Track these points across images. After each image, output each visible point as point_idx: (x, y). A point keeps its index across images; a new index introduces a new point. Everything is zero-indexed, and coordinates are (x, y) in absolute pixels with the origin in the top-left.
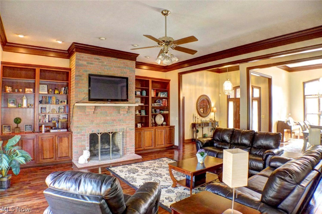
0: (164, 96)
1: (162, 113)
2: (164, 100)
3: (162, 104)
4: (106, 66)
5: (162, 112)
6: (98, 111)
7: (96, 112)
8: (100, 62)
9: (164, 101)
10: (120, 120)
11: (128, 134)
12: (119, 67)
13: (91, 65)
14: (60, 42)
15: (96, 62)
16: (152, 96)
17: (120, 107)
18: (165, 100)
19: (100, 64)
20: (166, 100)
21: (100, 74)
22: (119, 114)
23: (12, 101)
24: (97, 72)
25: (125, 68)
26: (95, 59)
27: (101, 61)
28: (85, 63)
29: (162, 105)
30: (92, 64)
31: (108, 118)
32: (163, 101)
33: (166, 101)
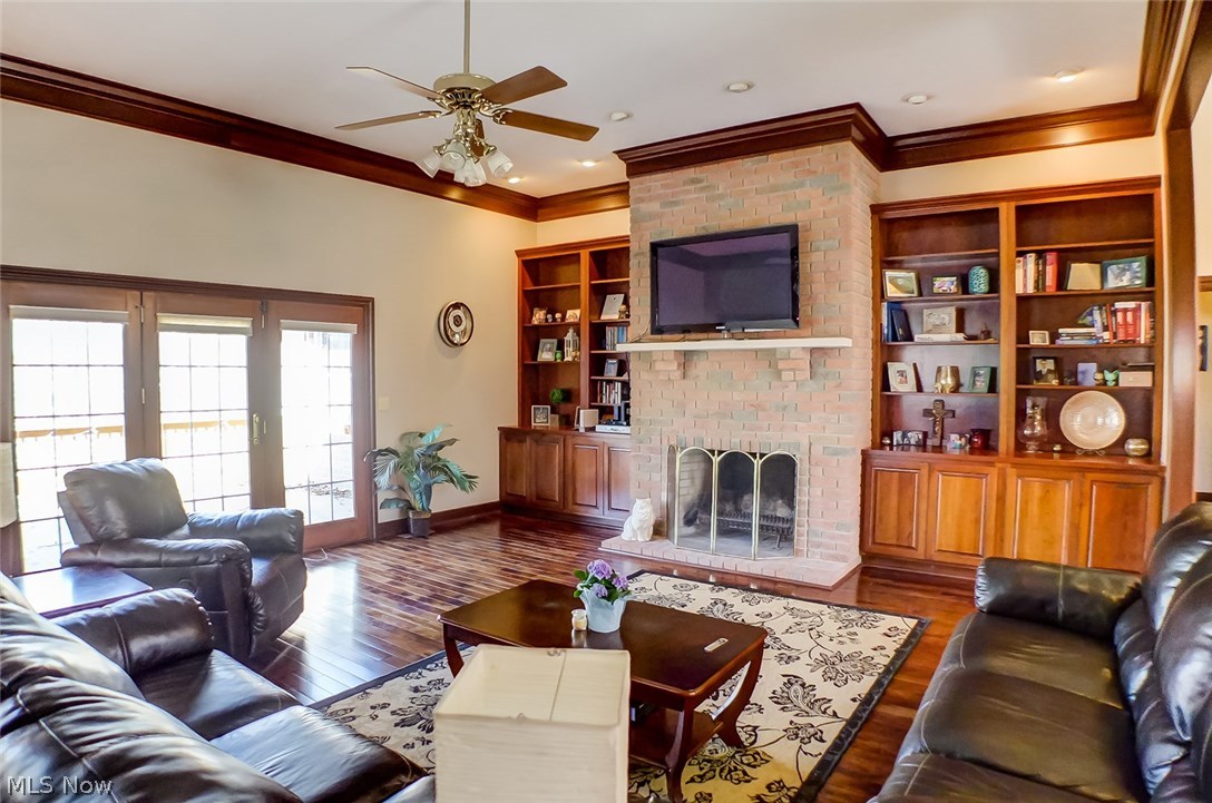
0: (1125, 281)
1: (1111, 384)
2: (1118, 305)
3: (1106, 328)
4: (721, 197)
5: (1110, 376)
6: (700, 368)
7: (693, 372)
8: (702, 189)
9: (1125, 311)
10: (785, 408)
11: (818, 471)
12: (774, 189)
13: (676, 209)
14: (589, 164)
15: (689, 192)
16: (1019, 290)
17: (772, 352)
18: (1132, 305)
19: (704, 195)
20: (1144, 305)
21: (702, 233)
22: (775, 383)
23: (548, 346)
24: (693, 228)
25: (802, 185)
26: (685, 183)
27: (704, 184)
28: (655, 207)
29: (1107, 335)
30: (675, 203)
31: (737, 396)
32: (1114, 313)
33: (1137, 310)
